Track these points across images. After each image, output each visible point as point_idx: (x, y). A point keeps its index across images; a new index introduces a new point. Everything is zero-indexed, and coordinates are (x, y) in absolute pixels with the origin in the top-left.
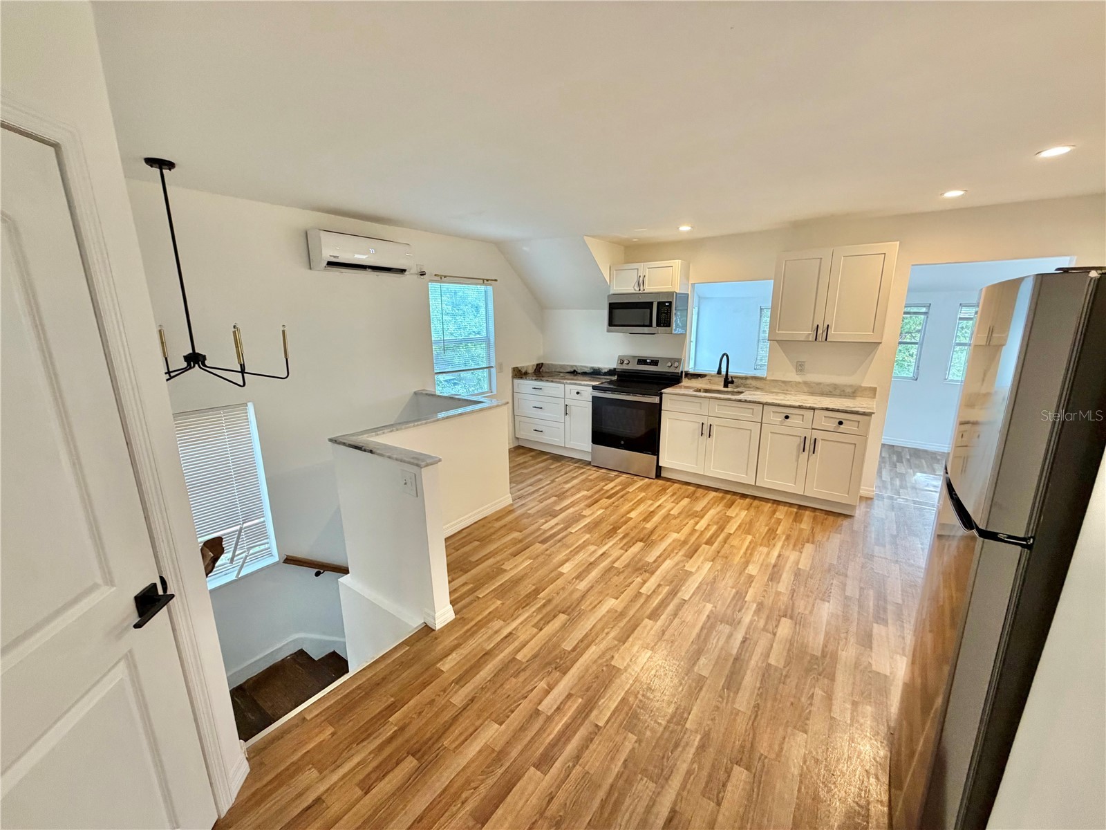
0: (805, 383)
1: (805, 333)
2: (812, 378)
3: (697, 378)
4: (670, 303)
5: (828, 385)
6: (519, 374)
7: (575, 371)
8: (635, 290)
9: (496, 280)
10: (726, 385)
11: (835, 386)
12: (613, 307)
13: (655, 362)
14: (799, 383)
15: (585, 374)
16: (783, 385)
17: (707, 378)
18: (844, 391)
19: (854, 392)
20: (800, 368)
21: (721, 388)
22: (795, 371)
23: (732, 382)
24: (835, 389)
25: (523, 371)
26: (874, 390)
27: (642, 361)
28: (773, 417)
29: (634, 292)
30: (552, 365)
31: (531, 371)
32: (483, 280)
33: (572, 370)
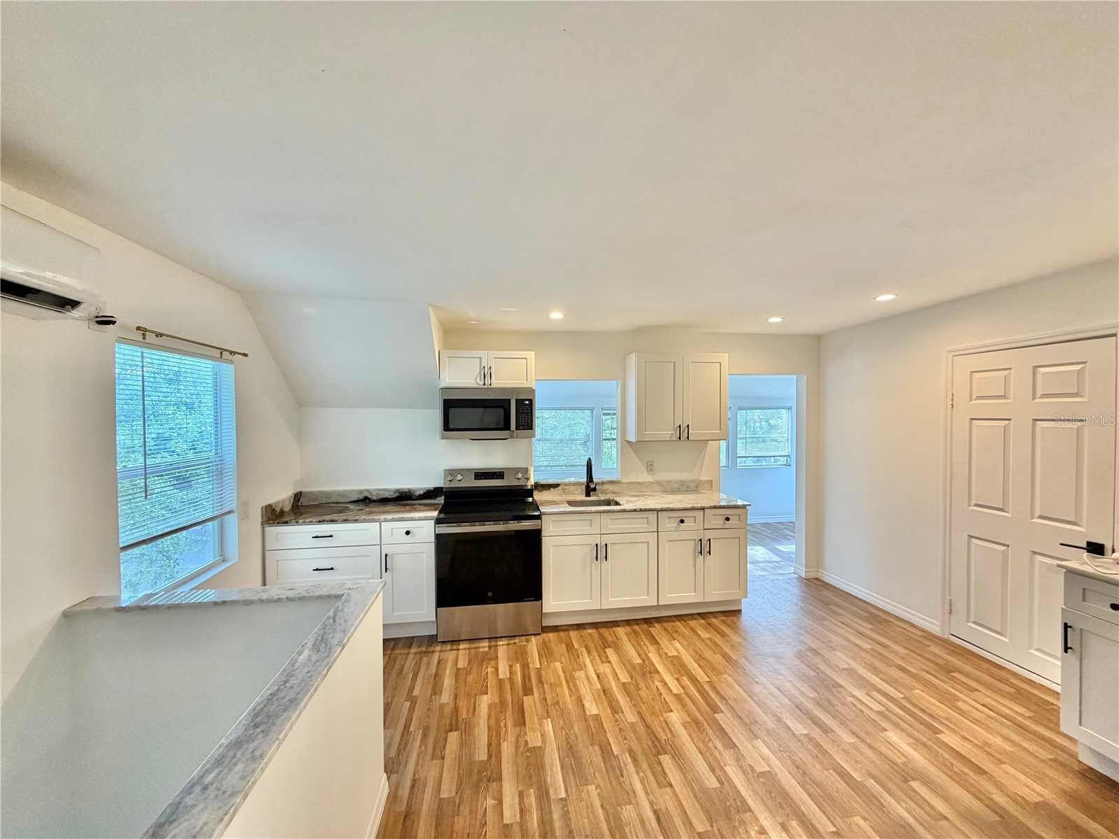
0: (658, 483)
1: (668, 433)
2: (663, 476)
3: (549, 489)
4: (531, 401)
5: (676, 483)
6: (274, 516)
7: (366, 498)
8: (478, 383)
9: (245, 355)
10: (588, 495)
11: (682, 483)
12: (449, 405)
13: (498, 475)
14: (653, 483)
15: (384, 501)
16: (639, 487)
17: (560, 488)
18: (689, 487)
19: (697, 487)
20: (650, 468)
21: (583, 498)
22: (645, 470)
23: (594, 490)
24: (682, 485)
25: (278, 510)
26: (711, 482)
27: (481, 475)
28: (668, 523)
29: (476, 386)
30: (322, 493)
31: (287, 508)
32: (222, 350)
33: (361, 498)
